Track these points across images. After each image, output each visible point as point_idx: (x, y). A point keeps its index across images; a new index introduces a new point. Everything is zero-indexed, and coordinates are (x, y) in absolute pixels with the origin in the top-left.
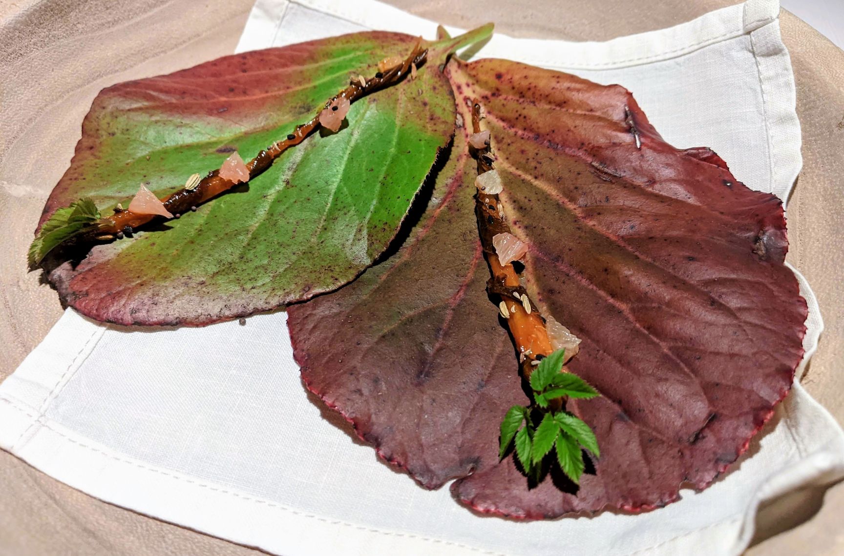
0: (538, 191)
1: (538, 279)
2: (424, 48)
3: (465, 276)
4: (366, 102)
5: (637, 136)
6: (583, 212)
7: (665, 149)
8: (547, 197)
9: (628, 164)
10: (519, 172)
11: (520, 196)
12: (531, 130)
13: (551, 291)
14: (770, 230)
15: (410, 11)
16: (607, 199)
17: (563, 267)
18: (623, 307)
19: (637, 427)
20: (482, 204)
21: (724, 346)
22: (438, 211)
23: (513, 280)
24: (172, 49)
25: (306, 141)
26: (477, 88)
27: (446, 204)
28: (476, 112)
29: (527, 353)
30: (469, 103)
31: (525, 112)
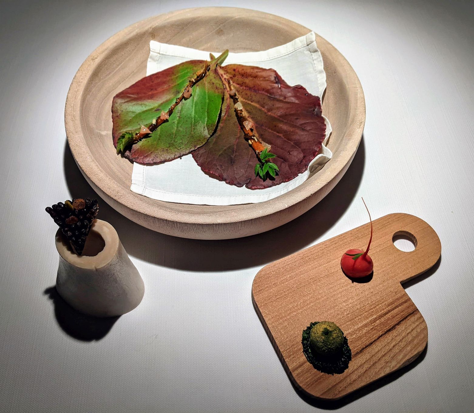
0: (253, 106)
1: (258, 133)
2: (209, 64)
3: (237, 135)
4: (196, 86)
5: (279, 84)
6: (267, 110)
7: (288, 87)
8: (256, 108)
9: (278, 94)
10: (246, 101)
11: (248, 109)
12: (247, 87)
13: (262, 135)
14: (317, 107)
15: (199, 50)
16: (273, 105)
17: (264, 128)
18: (281, 135)
19: (287, 163)
20: (238, 113)
21: (306, 140)
22: (225, 117)
23: (251, 134)
24: (127, 78)
25: (180, 103)
26: (228, 74)
27: (226, 115)
28: (229, 83)
29: (258, 151)
30: (226, 80)
31: (245, 81)
